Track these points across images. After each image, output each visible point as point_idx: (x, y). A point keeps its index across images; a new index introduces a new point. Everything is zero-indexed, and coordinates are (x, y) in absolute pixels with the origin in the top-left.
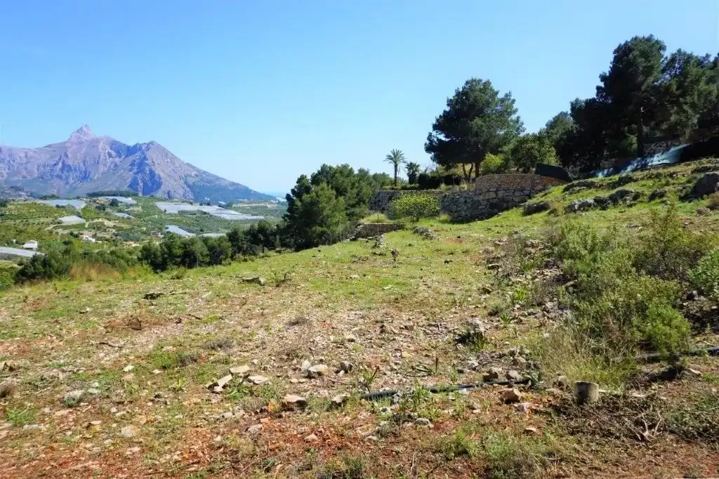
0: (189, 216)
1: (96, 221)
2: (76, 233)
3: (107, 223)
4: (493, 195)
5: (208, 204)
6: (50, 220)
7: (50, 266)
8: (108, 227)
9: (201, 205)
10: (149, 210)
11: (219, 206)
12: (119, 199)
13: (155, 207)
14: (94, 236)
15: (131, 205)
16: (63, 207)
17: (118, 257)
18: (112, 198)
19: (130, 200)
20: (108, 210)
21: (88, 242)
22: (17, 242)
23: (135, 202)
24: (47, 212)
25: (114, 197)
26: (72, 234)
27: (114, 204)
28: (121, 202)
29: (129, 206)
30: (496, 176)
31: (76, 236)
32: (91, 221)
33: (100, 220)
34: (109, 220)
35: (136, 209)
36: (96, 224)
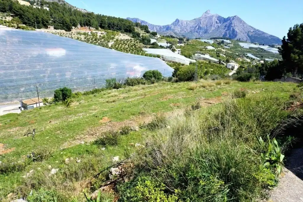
0: (254, 50)
1: (218, 49)
5: (264, 45)
6: (203, 47)
8: (223, 52)
9: (260, 45)
10: (237, 46)
11: (269, 46)
12: (225, 40)
13: (239, 45)
15: (229, 44)
16: (206, 42)
18: (222, 40)
19: (228, 41)
20: (222, 45)
23: (231, 42)
24: (202, 44)
25: (223, 40)
27: (223, 42)
28: (225, 42)
29: (228, 44)
32: (217, 49)
33: (220, 49)
34: (223, 49)
35: (231, 45)
36: (219, 50)
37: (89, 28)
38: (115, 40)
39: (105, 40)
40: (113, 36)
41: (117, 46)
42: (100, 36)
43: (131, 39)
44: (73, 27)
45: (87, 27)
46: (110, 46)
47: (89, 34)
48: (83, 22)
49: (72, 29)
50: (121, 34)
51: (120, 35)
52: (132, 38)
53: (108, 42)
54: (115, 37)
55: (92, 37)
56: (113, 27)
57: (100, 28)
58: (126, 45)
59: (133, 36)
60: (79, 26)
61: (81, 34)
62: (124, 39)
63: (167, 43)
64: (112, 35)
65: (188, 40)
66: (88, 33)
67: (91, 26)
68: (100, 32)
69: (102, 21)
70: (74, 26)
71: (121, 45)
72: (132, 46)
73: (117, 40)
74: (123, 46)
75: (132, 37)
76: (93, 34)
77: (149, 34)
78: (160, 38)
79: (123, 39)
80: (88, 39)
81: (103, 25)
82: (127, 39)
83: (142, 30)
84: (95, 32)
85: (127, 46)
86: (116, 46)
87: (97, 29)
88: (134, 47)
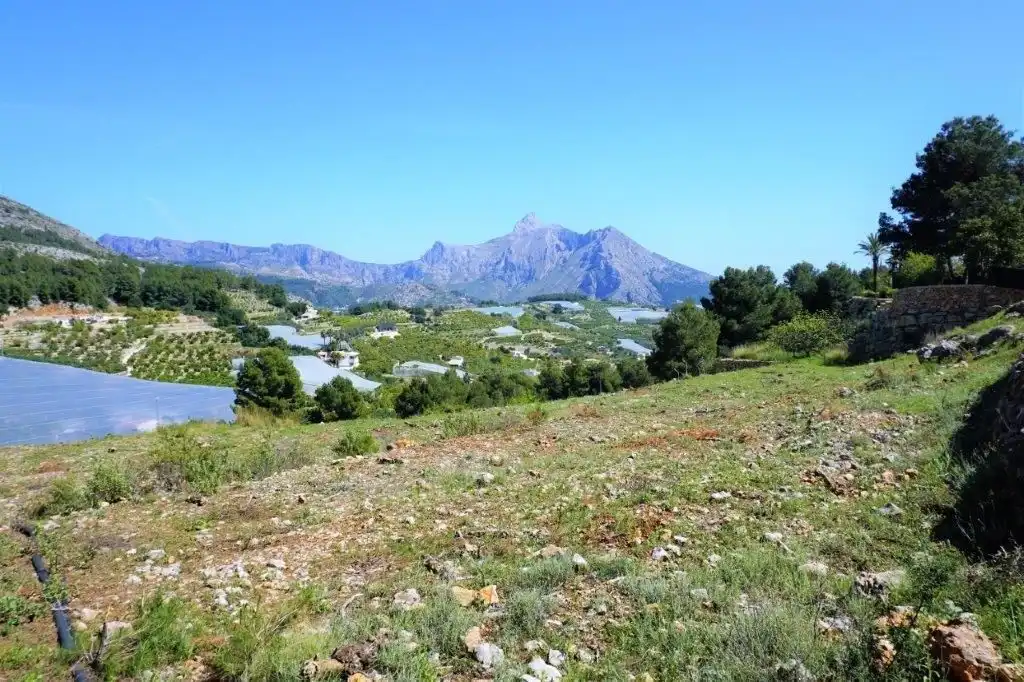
0: (651, 326)
1: (534, 332)
2: (506, 347)
3: (547, 335)
4: (911, 320)
6: (483, 331)
7: (427, 391)
8: (547, 341)
10: (600, 317)
12: (564, 304)
13: (606, 314)
14: (527, 352)
15: (578, 312)
16: (500, 315)
17: (519, 383)
19: (576, 306)
20: (550, 319)
21: (520, 358)
22: (443, 358)
23: (582, 308)
24: (482, 321)
26: (502, 349)
27: (557, 310)
28: (565, 309)
29: (573, 313)
30: (919, 289)
31: (507, 352)
32: (528, 333)
33: (539, 331)
34: (548, 331)
35: (583, 317)
36: (533, 336)
37: (72, 307)
38: (152, 338)
39: (114, 343)
40: (152, 326)
41: (151, 357)
42: (102, 330)
43: (207, 333)
44: (11, 309)
45: (64, 306)
46: (124, 361)
47: (66, 324)
48: (48, 291)
49: (8, 313)
50: (182, 318)
51: (177, 321)
52: (215, 329)
53: (124, 347)
54: (156, 330)
55: (67, 335)
56: (158, 298)
57: (113, 304)
58: (184, 351)
59: (219, 320)
60: (35, 303)
61: (35, 328)
62: (184, 334)
63: (323, 336)
64: (150, 323)
65: (437, 313)
66: (61, 323)
67: (76, 300)
68: (107, 317)
69: (121, 283)
70: (15, 305)
71: (163, 353)
72: (200, 355)
73: (160, 338)
74: (171, 357)
75: (215, 326)
76: (77, 326)
77: (283, 310)
78: (314, 319)
79: (179, 333)
80: (52, 342)
81: (124, 293)
82: (195, 331)
83: (261, 298)
84: (88, 320)
85: (184, 356)
86: (146, 357)
87: (101, 307)
88: (206, 357)
